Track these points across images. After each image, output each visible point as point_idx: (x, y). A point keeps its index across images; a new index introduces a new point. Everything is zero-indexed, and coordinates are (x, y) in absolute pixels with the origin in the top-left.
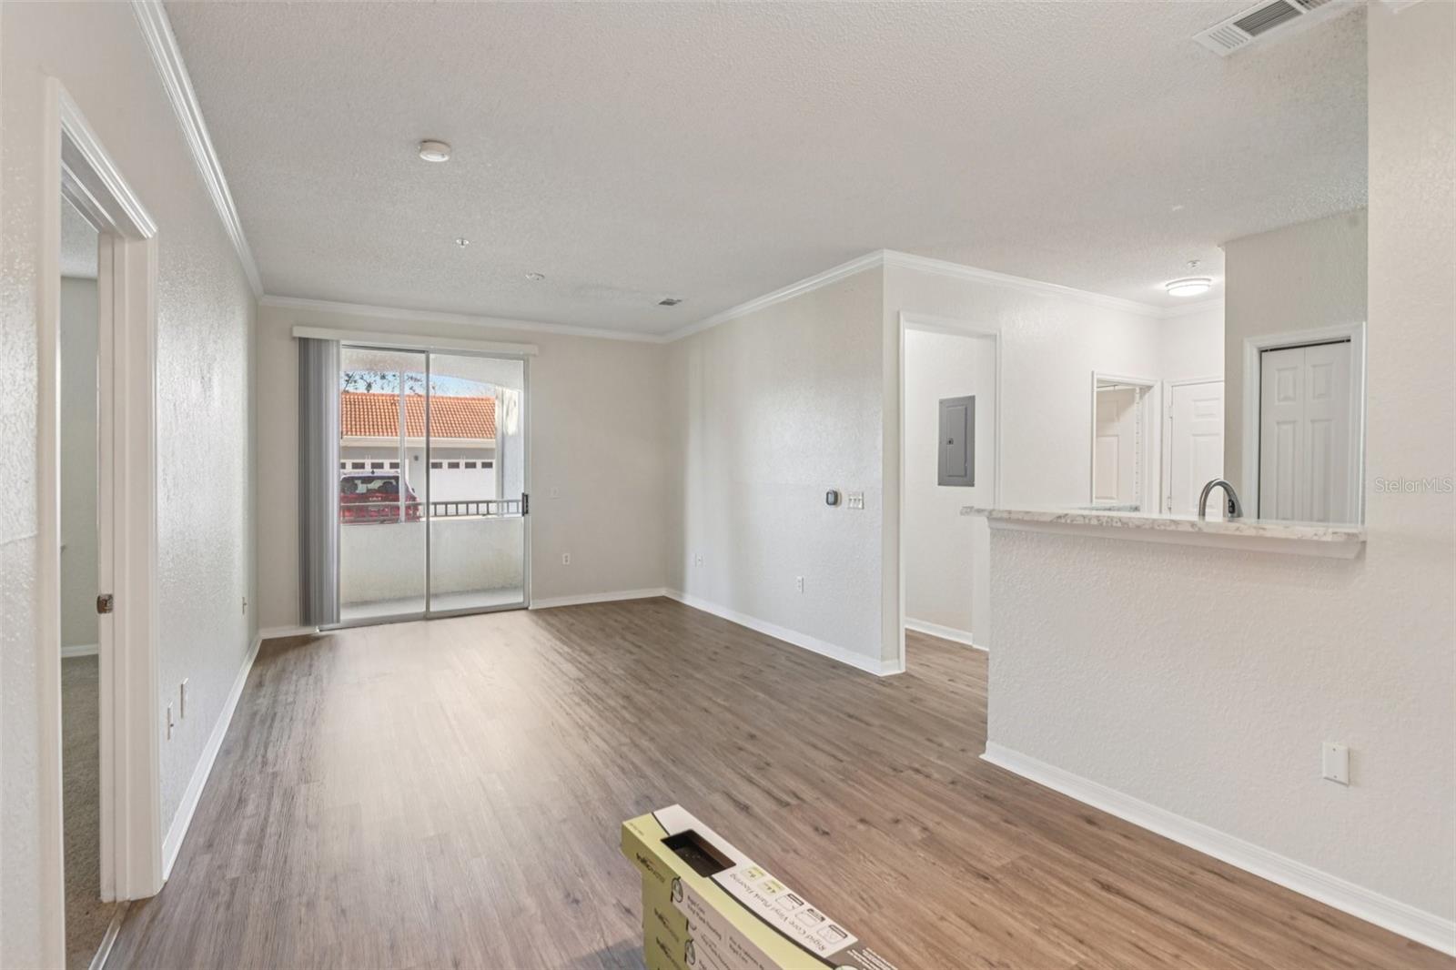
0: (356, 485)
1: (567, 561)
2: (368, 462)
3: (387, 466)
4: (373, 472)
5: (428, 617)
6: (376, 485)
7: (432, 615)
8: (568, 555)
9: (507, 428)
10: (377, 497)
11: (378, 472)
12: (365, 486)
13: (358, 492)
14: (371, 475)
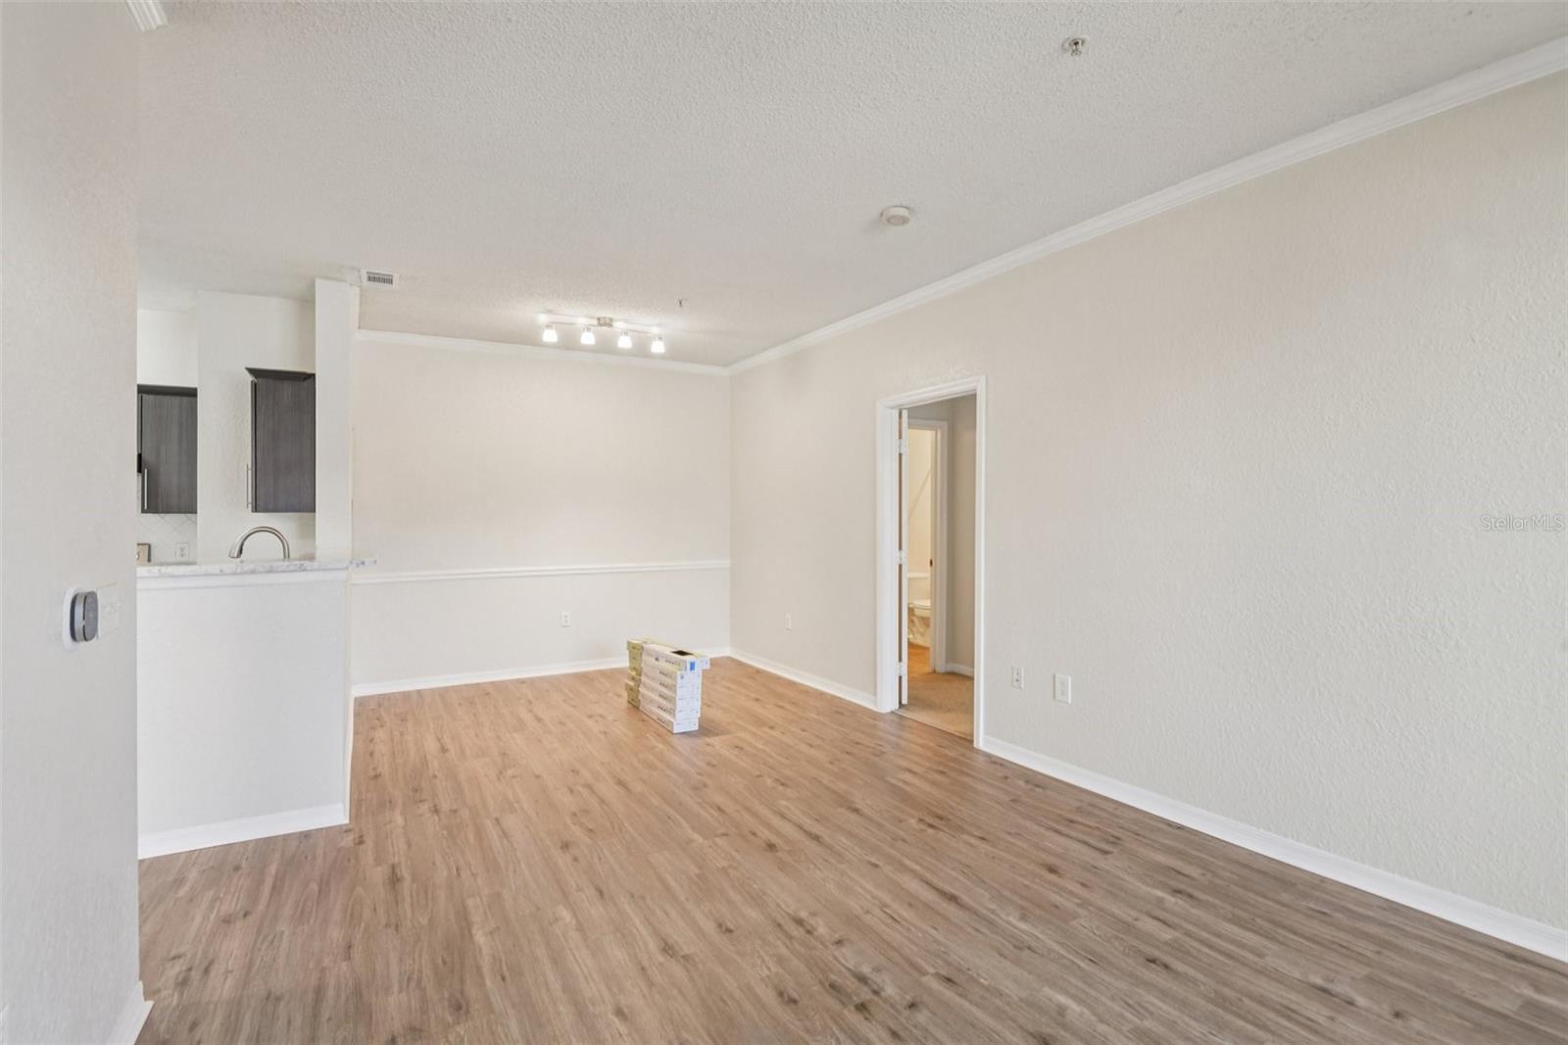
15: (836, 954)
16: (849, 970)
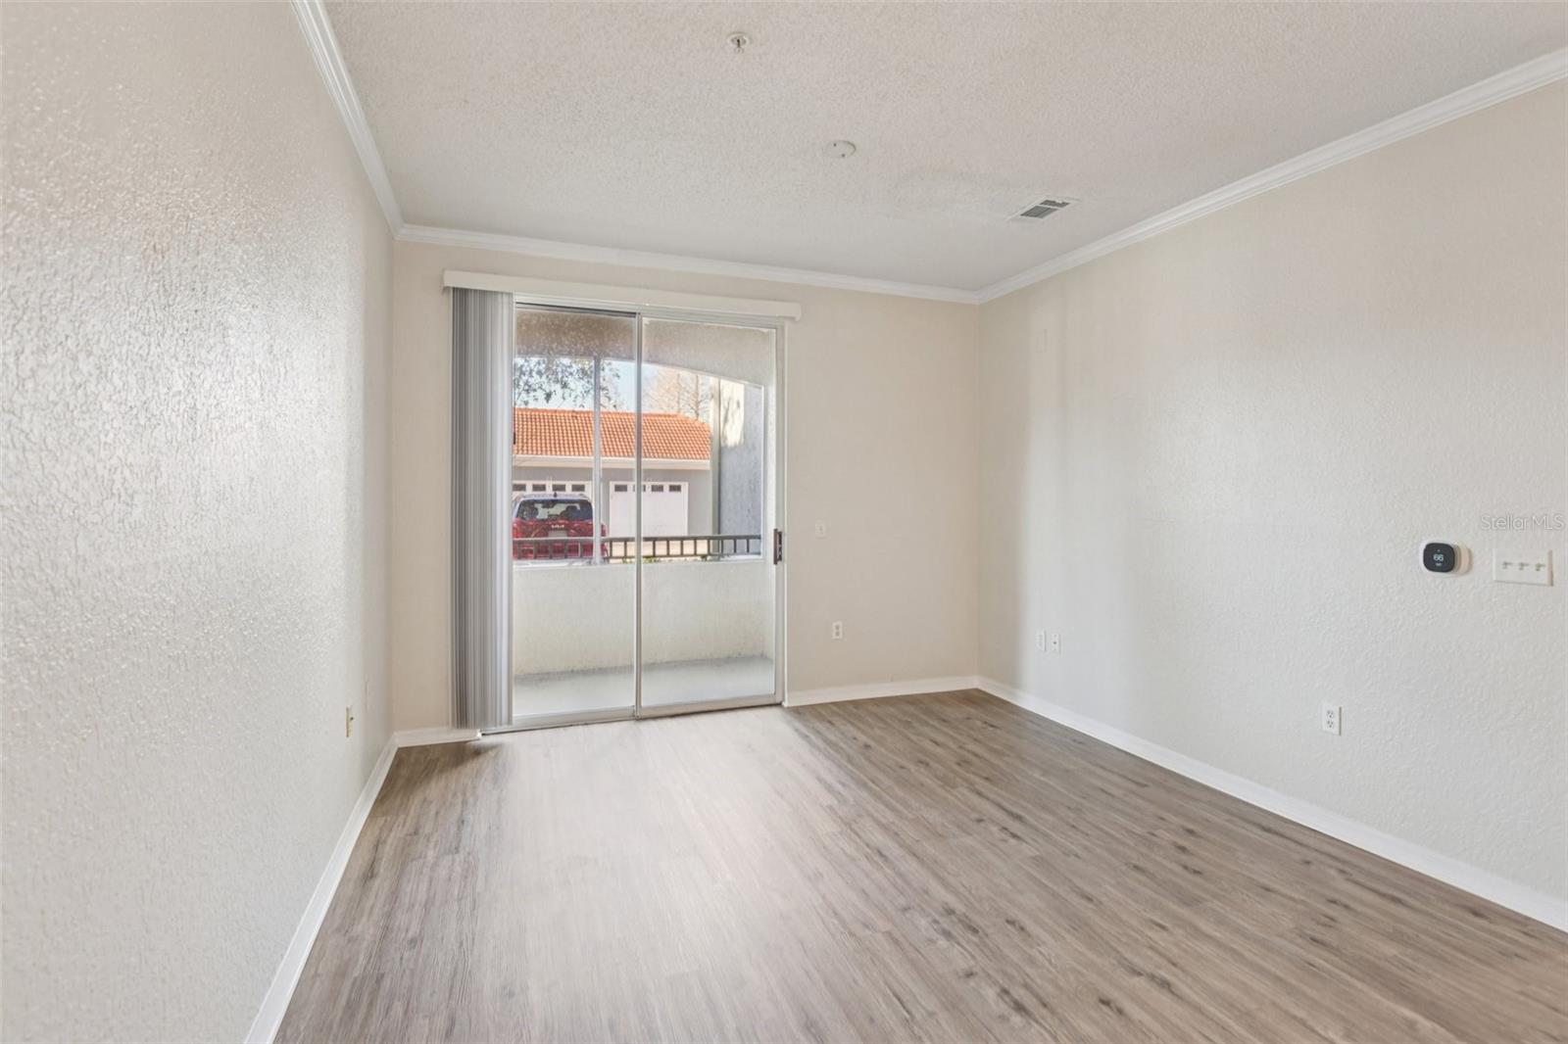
0: (537, 509)
1: (838, 634)
2: (549, 484)
3: (569, 488)
4: (555, 495)
5: (639, 717)
6: (558, 509)
7: (644, 714)
8: (840, 623)
9: (726, 438)
10: (560, 524)
11: (561, 495)
12: (546, 510)
13: (538, 517)
14: (553, 498)
15: (972, 962)
16: (959, 944)
